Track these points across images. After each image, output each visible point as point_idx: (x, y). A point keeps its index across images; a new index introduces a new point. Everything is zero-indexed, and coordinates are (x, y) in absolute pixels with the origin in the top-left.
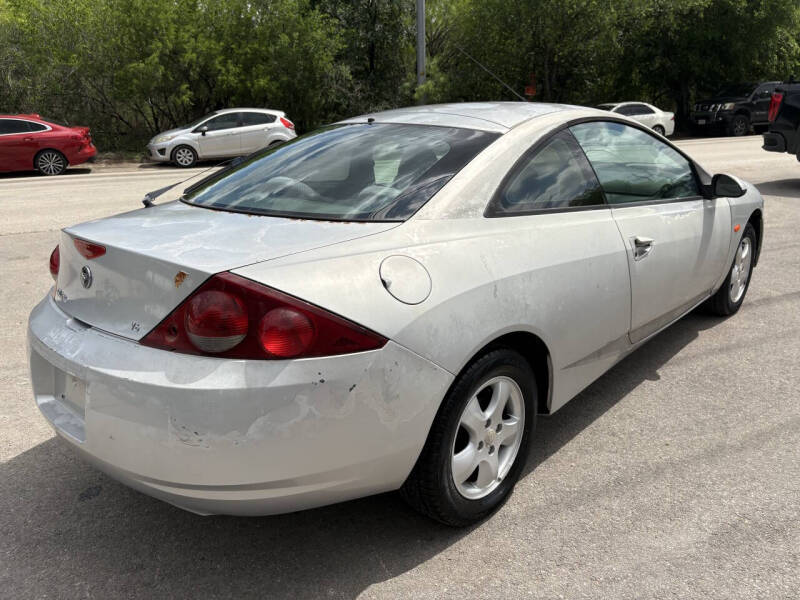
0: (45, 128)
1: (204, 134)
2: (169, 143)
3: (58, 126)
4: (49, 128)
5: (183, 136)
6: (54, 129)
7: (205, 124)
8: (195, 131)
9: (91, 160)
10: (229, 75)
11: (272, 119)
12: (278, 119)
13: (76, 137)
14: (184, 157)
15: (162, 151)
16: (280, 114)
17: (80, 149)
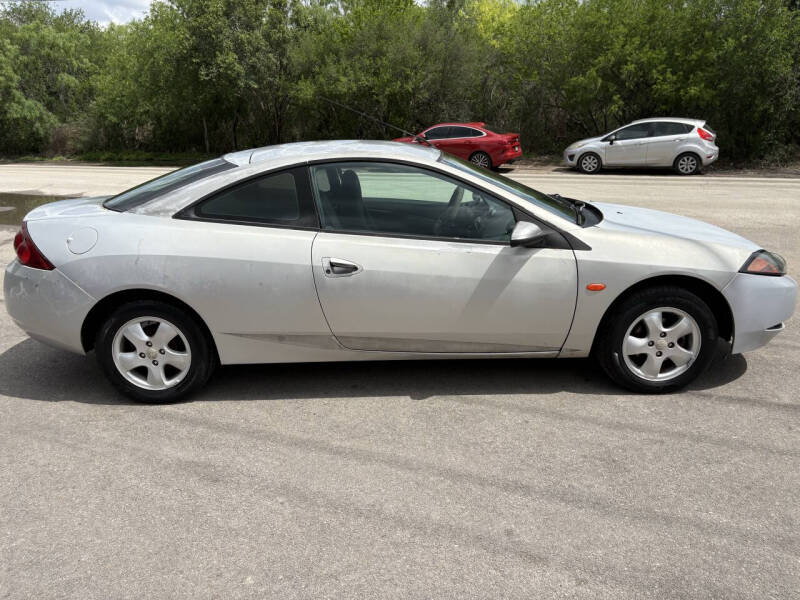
0: (481, 134)
1: (611, 143)
2: (578, 150)
3: (492, 133)
4: (485, 134)
5: (593, 144)
6: (488, 135)
7: (615, 134)
8: (603, 140)
9: (510, 162)
10: (665, 84)
11: (689, 128)
12: (695, 130)
13: (502, 143)
14: (590, 163)
15: (572, 157)
16: (699, 124)
17: (503, 152)
